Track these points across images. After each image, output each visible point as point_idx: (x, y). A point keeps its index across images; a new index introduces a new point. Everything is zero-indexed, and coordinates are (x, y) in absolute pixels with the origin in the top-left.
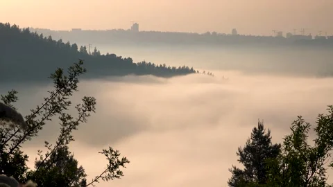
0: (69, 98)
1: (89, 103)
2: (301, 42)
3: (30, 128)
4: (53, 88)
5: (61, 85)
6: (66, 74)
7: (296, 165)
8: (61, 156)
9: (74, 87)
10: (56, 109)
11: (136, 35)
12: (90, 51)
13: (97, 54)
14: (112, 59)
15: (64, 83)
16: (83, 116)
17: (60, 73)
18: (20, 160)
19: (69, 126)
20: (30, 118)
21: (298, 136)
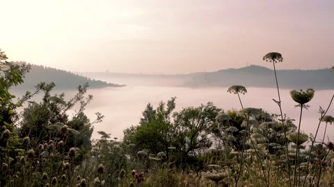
0: (83, 95)
1: (91, 97)
2: (163, 76)
3: (70, 106)
4: (78, 92)
5: (80, 91)
6: (82, 87)
7: (161, 117)
8: (81, 115)
9: (85, 92)
10: (79, 99)
11: (107, 74)
12: (92, 79)
13: (94, 80)
14: (99, 82)
15: (81, 90)
16: (88, 101)
17: (80, 87)
18: (66, 117)
19: (83, 105)
20: (69, 103)
21: (161, 107)
